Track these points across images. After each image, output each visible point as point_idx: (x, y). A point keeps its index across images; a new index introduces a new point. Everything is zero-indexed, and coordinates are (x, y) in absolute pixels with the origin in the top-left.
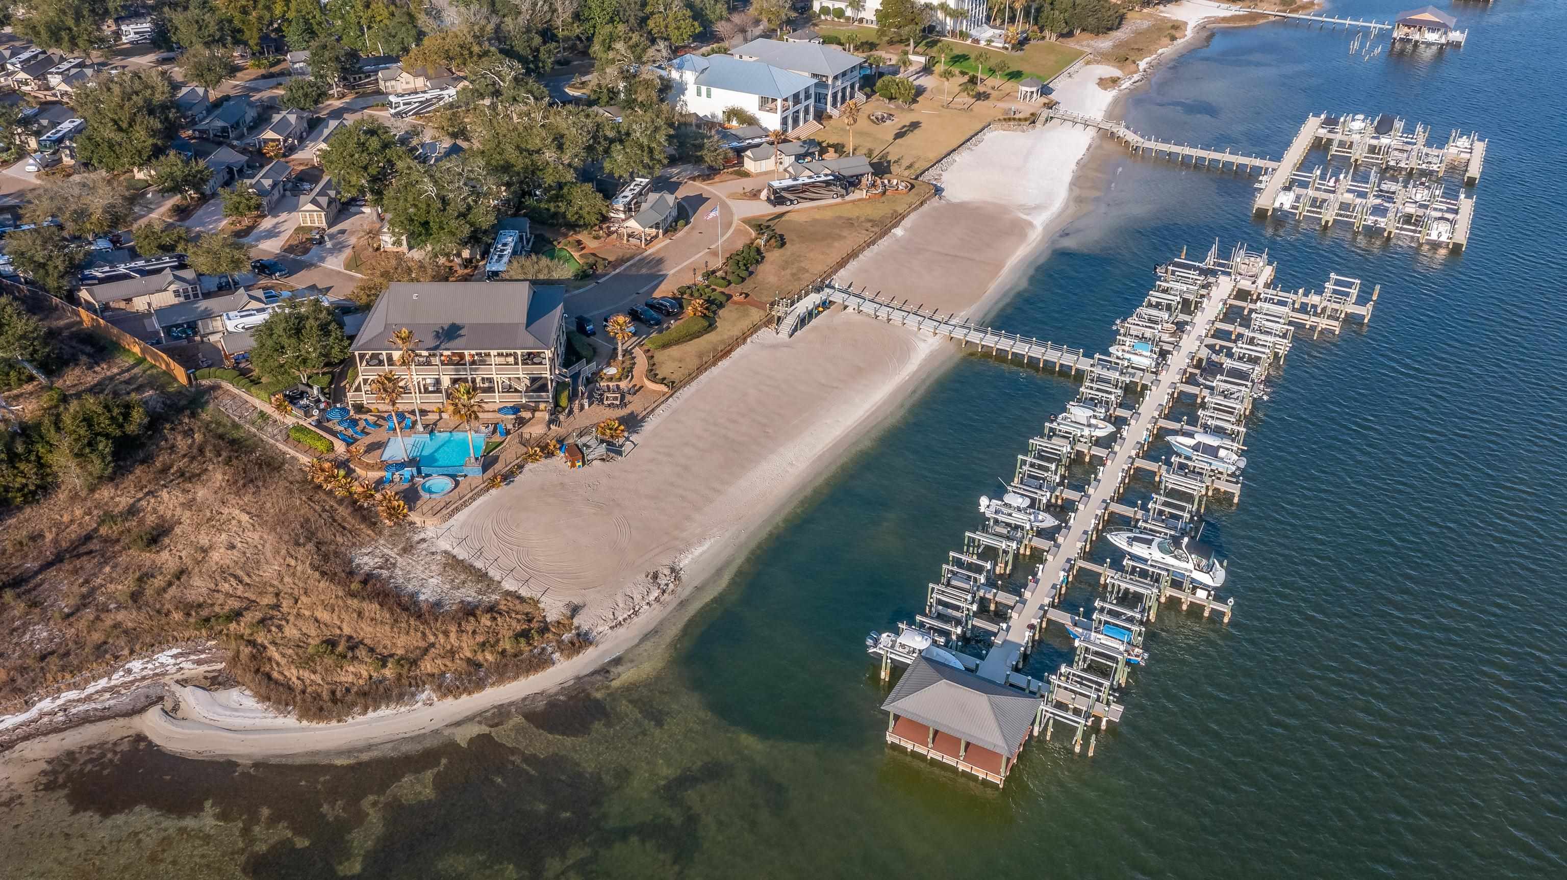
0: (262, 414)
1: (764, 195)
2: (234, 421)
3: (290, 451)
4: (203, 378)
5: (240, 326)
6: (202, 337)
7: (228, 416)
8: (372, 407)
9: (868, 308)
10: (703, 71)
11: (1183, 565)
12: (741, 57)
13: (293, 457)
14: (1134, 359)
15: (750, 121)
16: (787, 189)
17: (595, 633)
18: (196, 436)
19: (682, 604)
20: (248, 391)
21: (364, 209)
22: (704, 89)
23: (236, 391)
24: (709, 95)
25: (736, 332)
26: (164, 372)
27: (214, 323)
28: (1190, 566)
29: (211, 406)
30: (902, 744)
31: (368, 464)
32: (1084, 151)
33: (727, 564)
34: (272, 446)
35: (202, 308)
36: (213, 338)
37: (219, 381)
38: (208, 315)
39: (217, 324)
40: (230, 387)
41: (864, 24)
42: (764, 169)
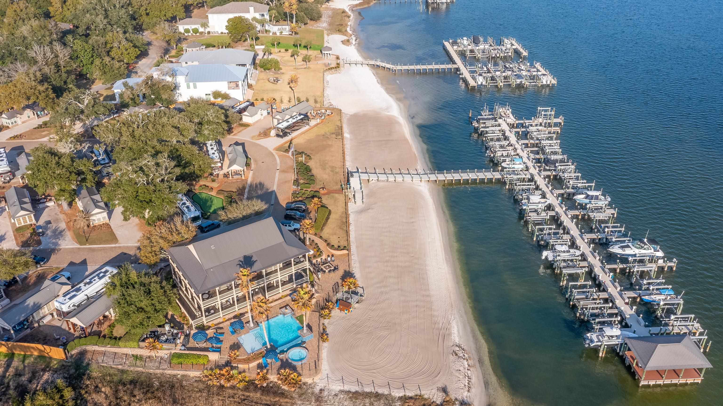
0: (136, 357)
1: (273, 133)
2: (118, 370)
3: (179, 372)
4: (72, 349)
5: (71, 306)
6: (38, 322)
7: (111, 368)
8: (210, 324)
9: (383, 177)
10: (187, 75)
11: (649, 251)
12: (186, 63)
13: (183, 376)
14: (516, 166)
15: (226, 97)
16: (287, 128)
17: (465, 399)
18: (103, 389)
19: (481, 361)
20: (113, 346)
21: (48, 204)
22: (191, 84)
23: (103, 349)
24: (195, 87)
25: (341, 209)
26: (39, 357)
27: (43, 311)
28: (652, 251)
29: (94, 366)
30: (657, 383)
31: (244, 359)
32: (374, 77)
33: (473, 331)
34: (162, 374)
35: (32, 304)
36: (45, 321)
37: (84, 347)
38: (38, 307)
39: (45, 310)
40: (96, 348)
41: (211, 34)
42: (256, 120)
